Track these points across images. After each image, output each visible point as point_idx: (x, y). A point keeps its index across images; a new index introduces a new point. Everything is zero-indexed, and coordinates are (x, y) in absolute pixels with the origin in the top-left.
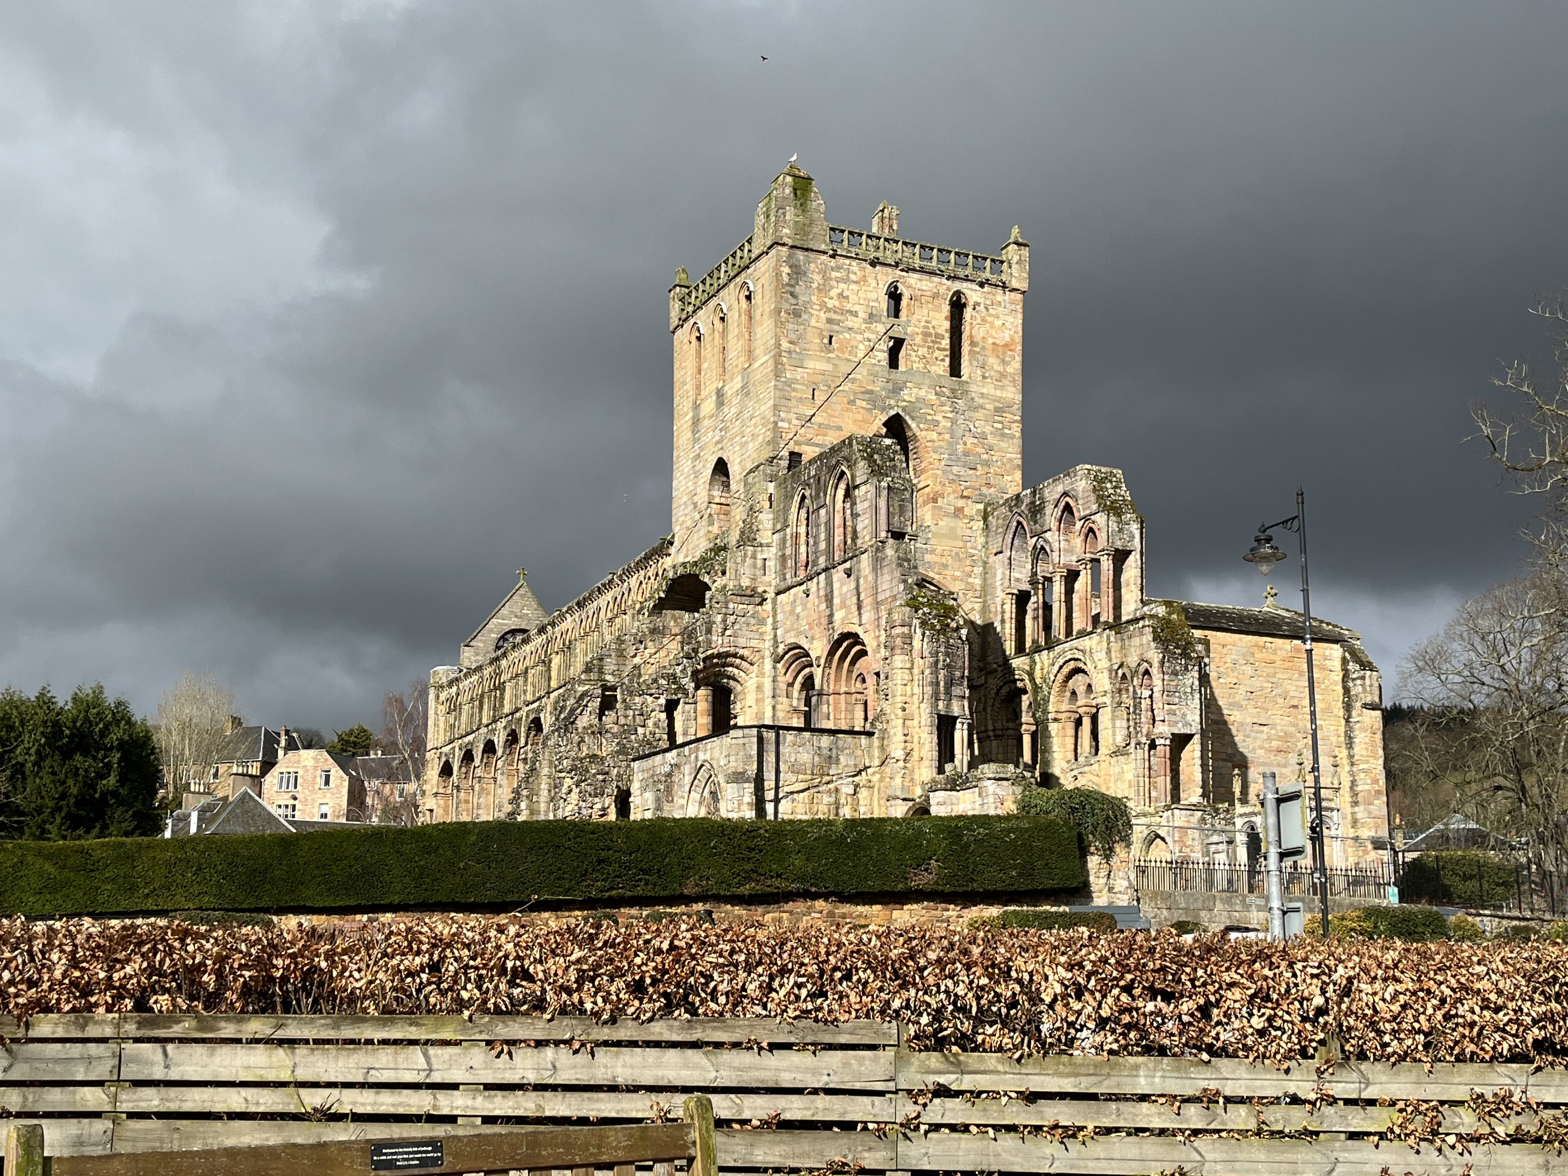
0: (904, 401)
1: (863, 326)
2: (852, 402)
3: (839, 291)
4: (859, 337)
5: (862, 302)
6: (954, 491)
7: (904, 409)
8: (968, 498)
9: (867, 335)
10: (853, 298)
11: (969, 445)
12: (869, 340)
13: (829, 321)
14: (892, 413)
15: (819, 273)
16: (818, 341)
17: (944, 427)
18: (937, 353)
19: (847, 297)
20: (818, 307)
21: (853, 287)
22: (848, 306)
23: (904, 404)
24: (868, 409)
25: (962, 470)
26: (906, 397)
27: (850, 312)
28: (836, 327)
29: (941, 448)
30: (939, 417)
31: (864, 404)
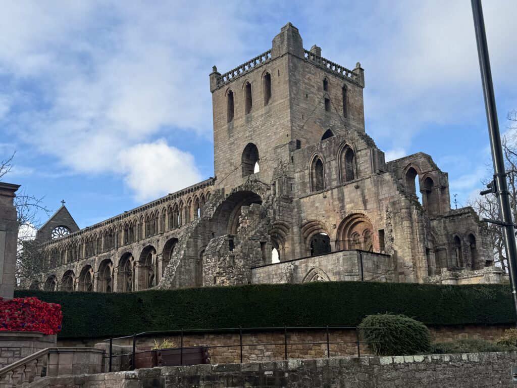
1: (317, 92)
2: (315, 122)
3: (308, 76)
4: (316, 96)
5: (315, 82)
12: (319, 98)
13: (306, 88)
14: (328, 128)
16: (303, 96)
18: (340, 107)
19: (311, 80)
20: (302, 82)
21: (312, 76)
22: (312, 83)
23: (331, 126)
26: (331, 123)
27: (312, 86)
28: (308, 91)
31: (319, 124)
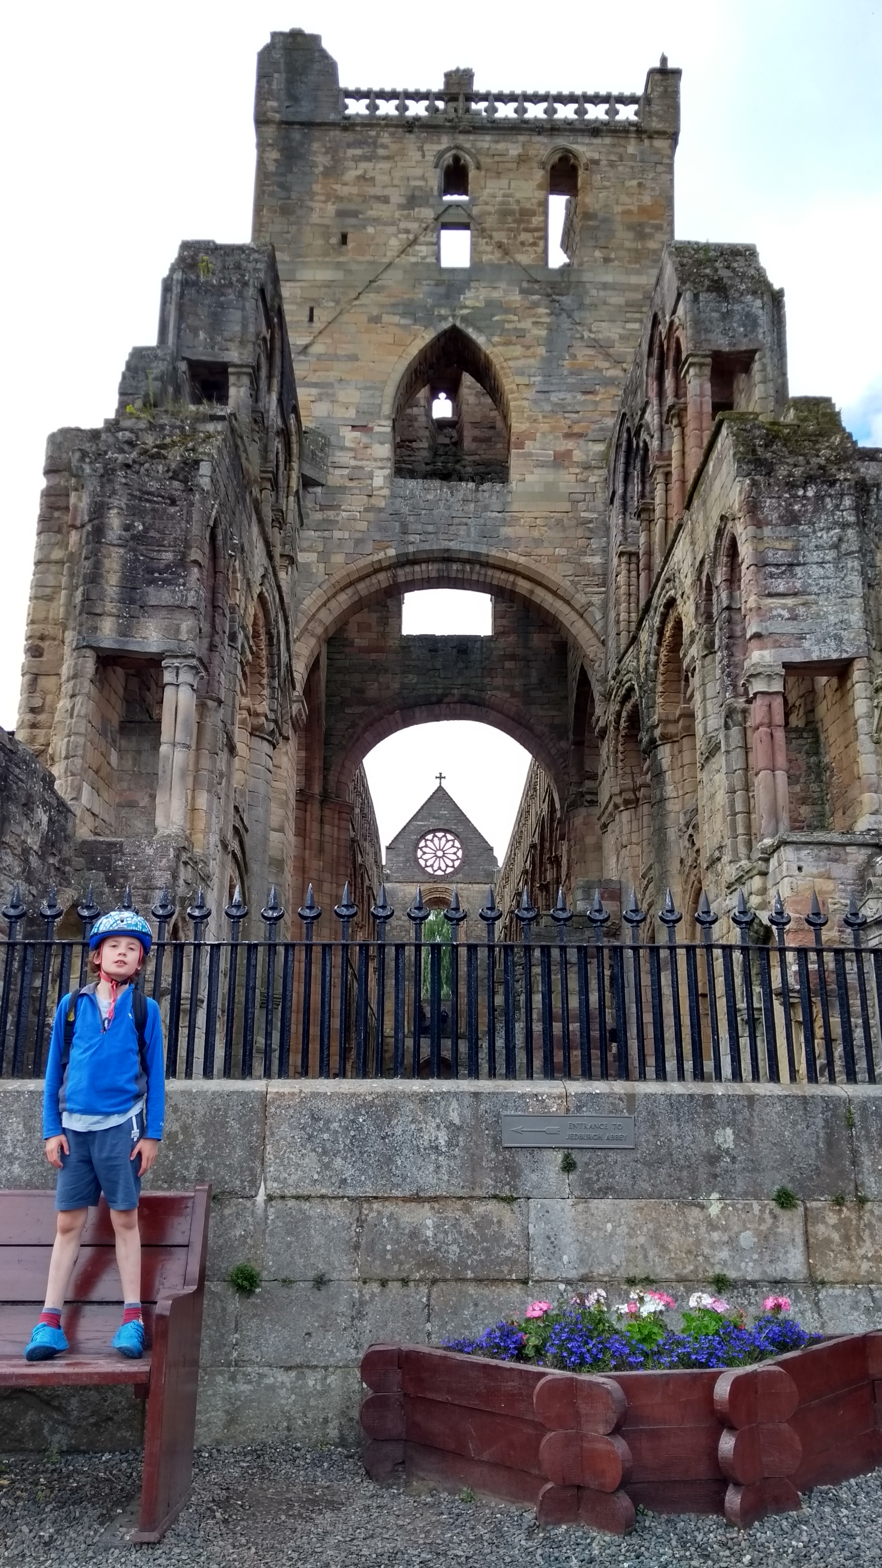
0: (466, 307)
1: (397, 215)
2: (375, 320)
3: (359, 173)
4: (392, 229)
5: (396, 182)
6: (553, 429)
7: (464, 319)
8: (580, 435)
9: (403, 225)
10: (381, 179)
11: (580, 360)
12: (407, 231)
13: (341, 214)
14: (445, 325)
15: (326, 153)
16: (320, 242)
17: (537, 338)
18: (524, 236)
19: (373, 179)
20: (323, 198)
21: (385, 165)
22: (377, 191)
23: (465, 311)
24: (404, 327)
25: (568, 396)
26: (468, 303)
27: (378, 198)
28: (352, 221)
29: (530, 367)
30: (526, 324)
31: (396, 319)
